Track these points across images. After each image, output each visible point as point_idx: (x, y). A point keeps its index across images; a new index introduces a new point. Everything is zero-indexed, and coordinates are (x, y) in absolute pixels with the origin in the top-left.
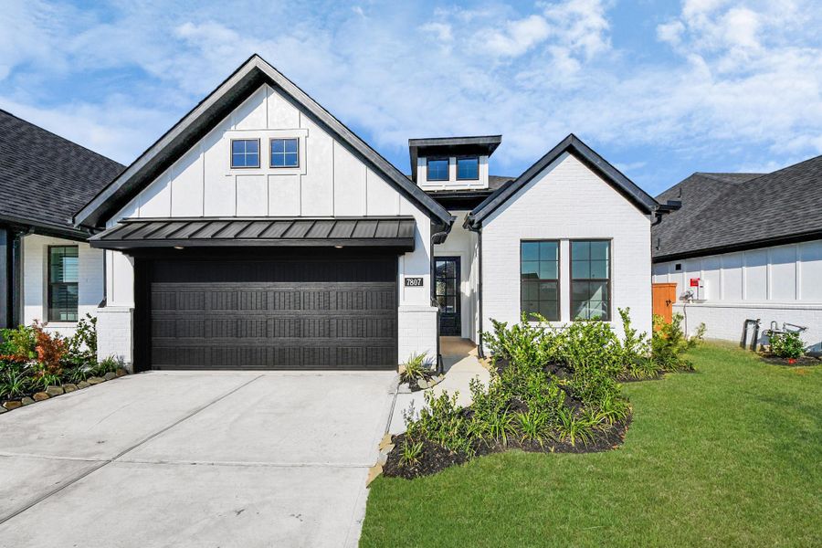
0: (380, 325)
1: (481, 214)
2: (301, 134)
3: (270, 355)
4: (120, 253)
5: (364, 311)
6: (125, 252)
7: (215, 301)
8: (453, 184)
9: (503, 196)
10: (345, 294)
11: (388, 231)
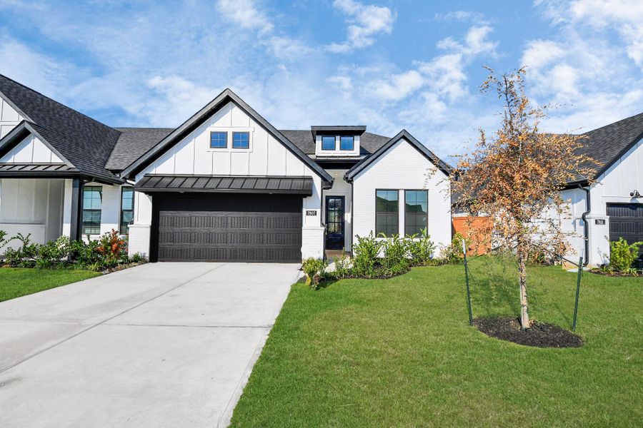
0: (291, 237)
1: (352, 174)
2: (250, 130)
3: (228, 253)
4: (143, 194)
5: (283, 229)
6: (146, 193)
7: (197, 222)
8: (338, 153)
9: (365, 163)
10: (272, 220)
11: (297, 185)
